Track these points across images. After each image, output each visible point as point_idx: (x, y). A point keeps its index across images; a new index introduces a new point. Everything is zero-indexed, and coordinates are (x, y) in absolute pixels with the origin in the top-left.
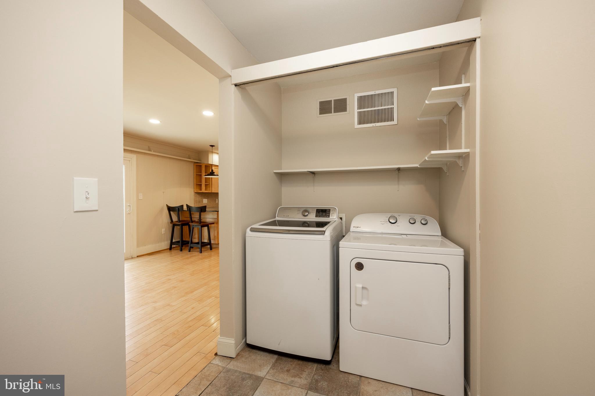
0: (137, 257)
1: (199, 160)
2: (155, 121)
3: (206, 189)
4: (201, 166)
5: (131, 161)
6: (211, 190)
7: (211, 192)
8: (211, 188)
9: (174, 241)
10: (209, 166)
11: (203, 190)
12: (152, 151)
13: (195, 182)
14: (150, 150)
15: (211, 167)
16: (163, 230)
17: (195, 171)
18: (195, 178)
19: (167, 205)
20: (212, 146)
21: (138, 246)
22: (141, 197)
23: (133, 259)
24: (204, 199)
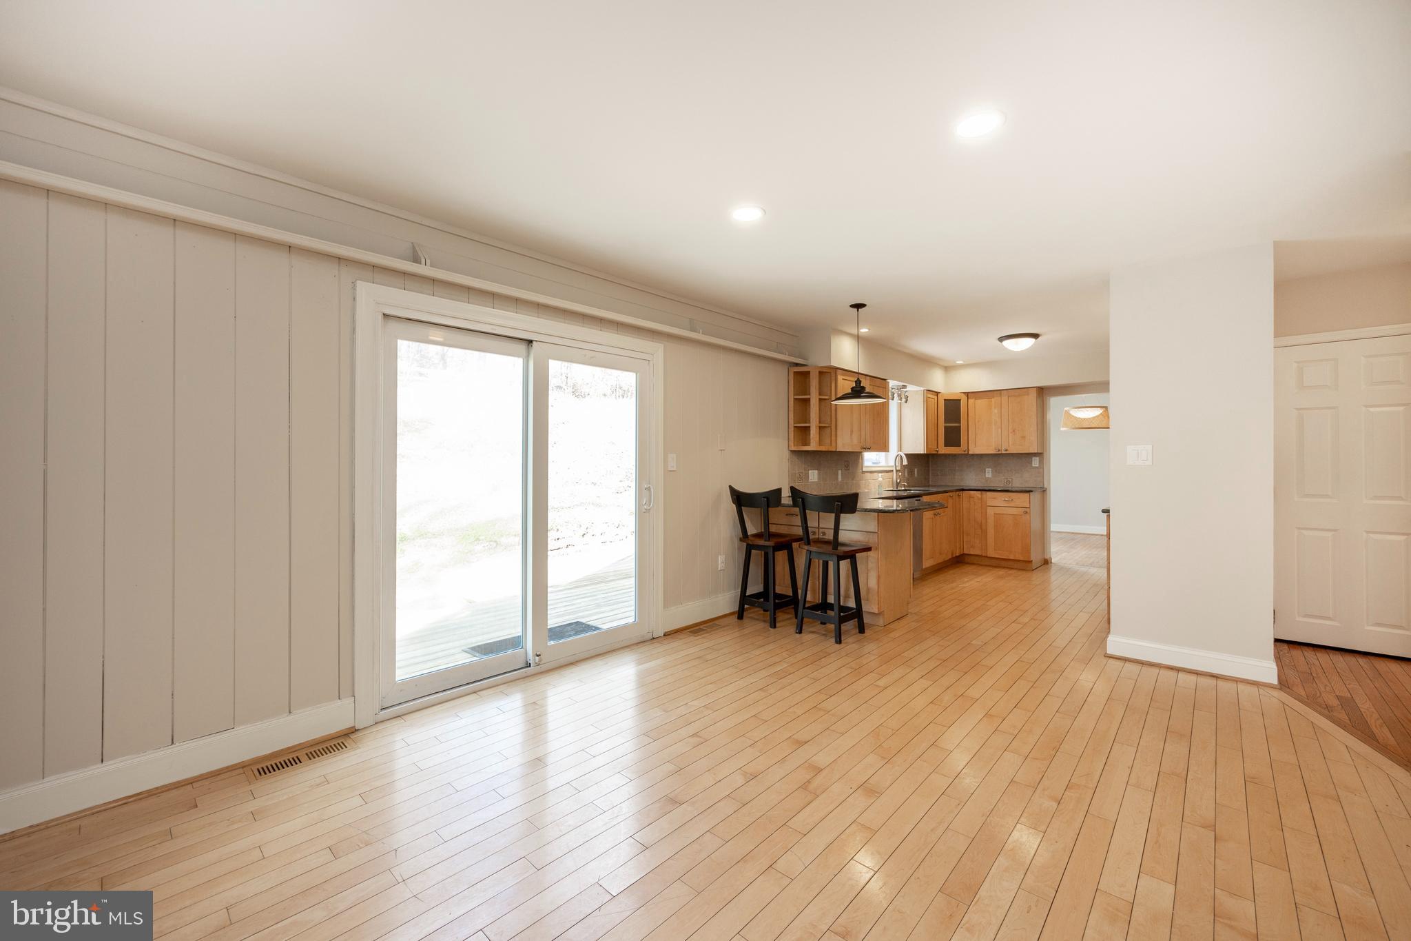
0: (664, 635)
1: (800, 357)
2: (746, 215)
3: (821, 443)
4: (806, 374)
5: (651, 362)
6: (834, 444)
7: (835, 450)
8: (833, 438)
9: (748, 593)
10: (830, 373)
11: (813, 446)
12: (701, 332)
13: (792, 422)
14: (693, 330)
15: (833, 375)
16: (721, 559)
17: (792, 388)
18: (792, 409)
19: (730, 487)
20: (858, 306)
21: (666, 604)
22: (672, 465)
23: (655, 641)
24: (810, 472)
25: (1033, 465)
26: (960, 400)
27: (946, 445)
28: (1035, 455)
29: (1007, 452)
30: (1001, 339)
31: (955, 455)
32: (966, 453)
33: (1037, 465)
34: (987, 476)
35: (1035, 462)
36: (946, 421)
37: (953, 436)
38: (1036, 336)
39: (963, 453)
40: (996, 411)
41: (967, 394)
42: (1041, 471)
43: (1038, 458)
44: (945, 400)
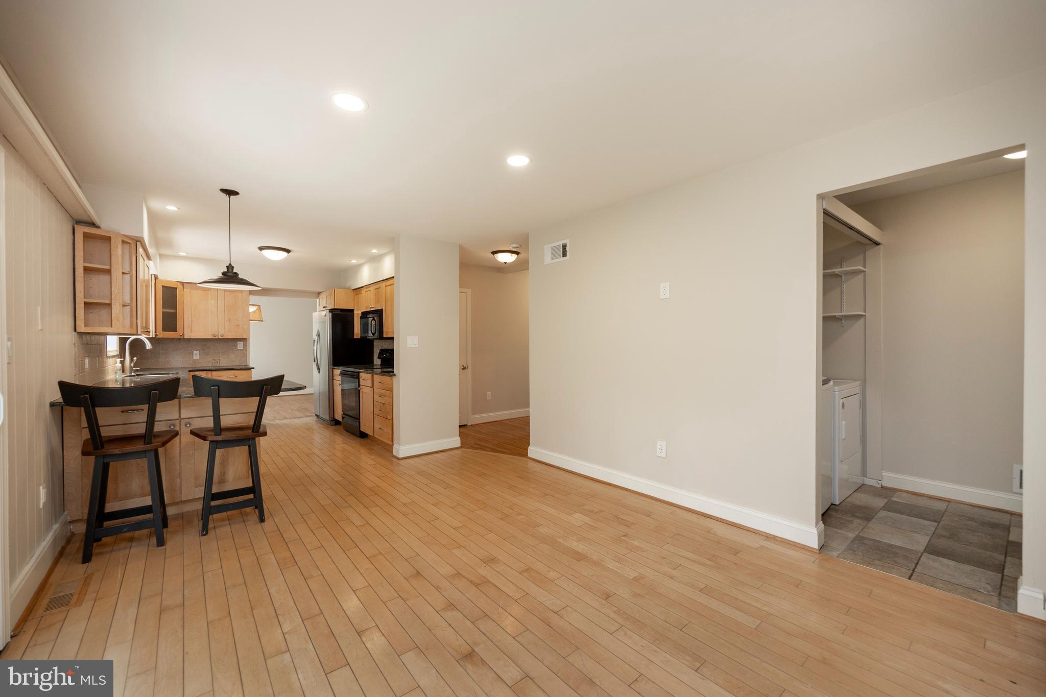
13: (81, 296)
18: (81, 279)
20: (230, 193)
25: (238, 348)
26: (176, 288)
27: (164, 329)
28: (240, 340)
29: (224, 337)
30: (261, 249)
31: (172, 339)
32: (182, 337)
33: (242, 348)
34: (195, 358)
35: (240, 345)
36: (164, 307)
37: (170, 321)
38: (288, 251)
39: (179, 337)
40: (212, 302)
41: (183, 283)
42: (245, 353)
43: (242, 342)
44: (163, 286)
